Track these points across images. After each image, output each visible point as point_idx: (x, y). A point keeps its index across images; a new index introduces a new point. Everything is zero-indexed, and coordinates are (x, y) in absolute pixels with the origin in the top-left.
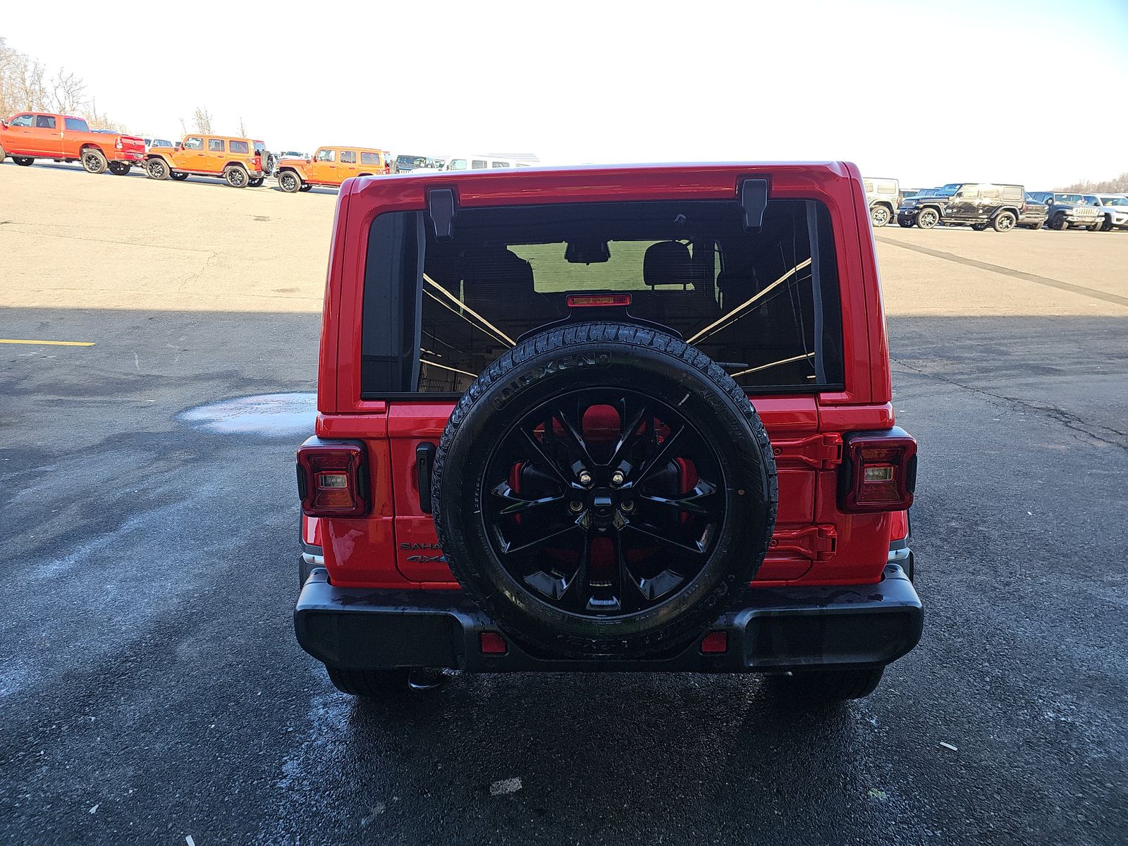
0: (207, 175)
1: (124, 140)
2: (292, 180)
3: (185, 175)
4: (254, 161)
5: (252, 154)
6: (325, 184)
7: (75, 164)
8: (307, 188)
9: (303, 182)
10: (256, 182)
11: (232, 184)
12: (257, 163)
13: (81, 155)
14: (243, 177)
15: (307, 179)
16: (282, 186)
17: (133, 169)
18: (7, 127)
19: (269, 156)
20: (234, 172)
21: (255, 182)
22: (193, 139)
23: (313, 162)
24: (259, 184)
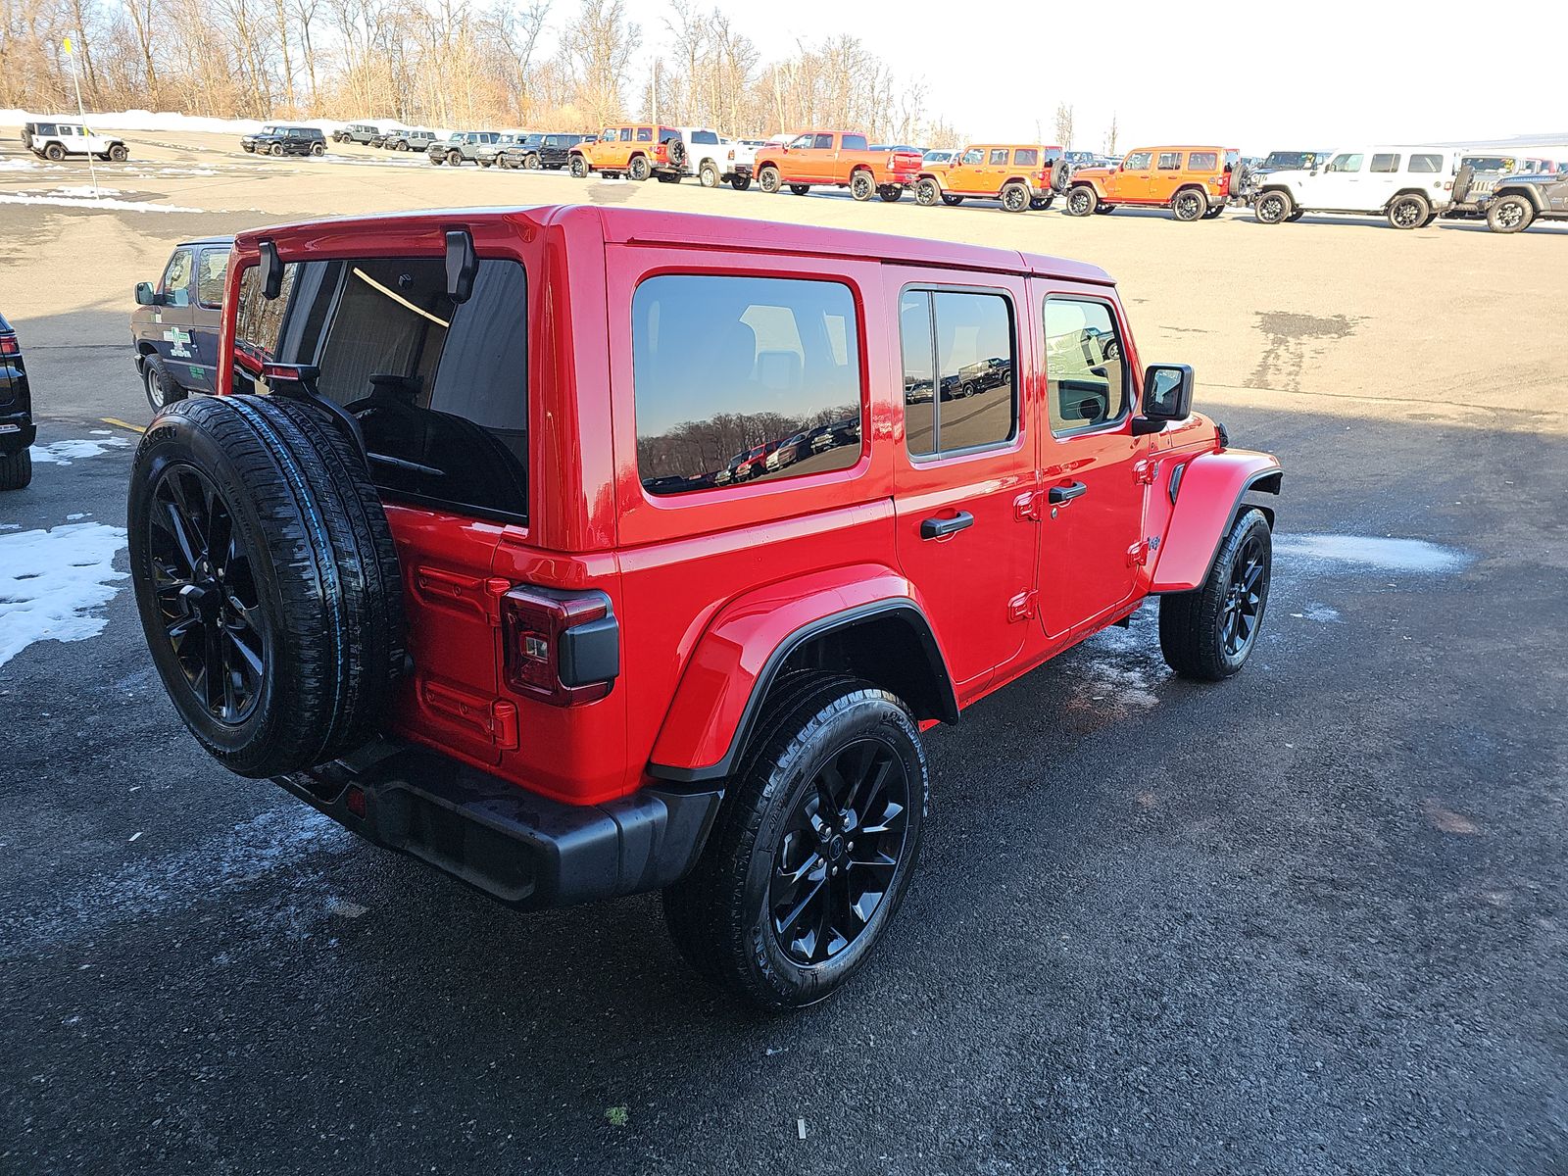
0: (981, 198)
1: (899, 159)
2: (1085, 199)
3: (959, 199)
4: (1041, 176)
5: (1040, 165)
6: (1129, 202)
7: (846, 189)
8: (1104, 208)
9: (1100, 201)
10: (1043, 203)
11: (1008, 207)
12: (1045, 177)
13: (851, 180)
14: (1023, 198)
15: (1106, 196)
16: (1070, 207)
17: (905, 194)
18: (787, 151)
19: (1064, 166)
20: (1014, 191)
21: (1039, 204)
22: (975, 150)
23: (1118, 172)
24: (1045, 207)
